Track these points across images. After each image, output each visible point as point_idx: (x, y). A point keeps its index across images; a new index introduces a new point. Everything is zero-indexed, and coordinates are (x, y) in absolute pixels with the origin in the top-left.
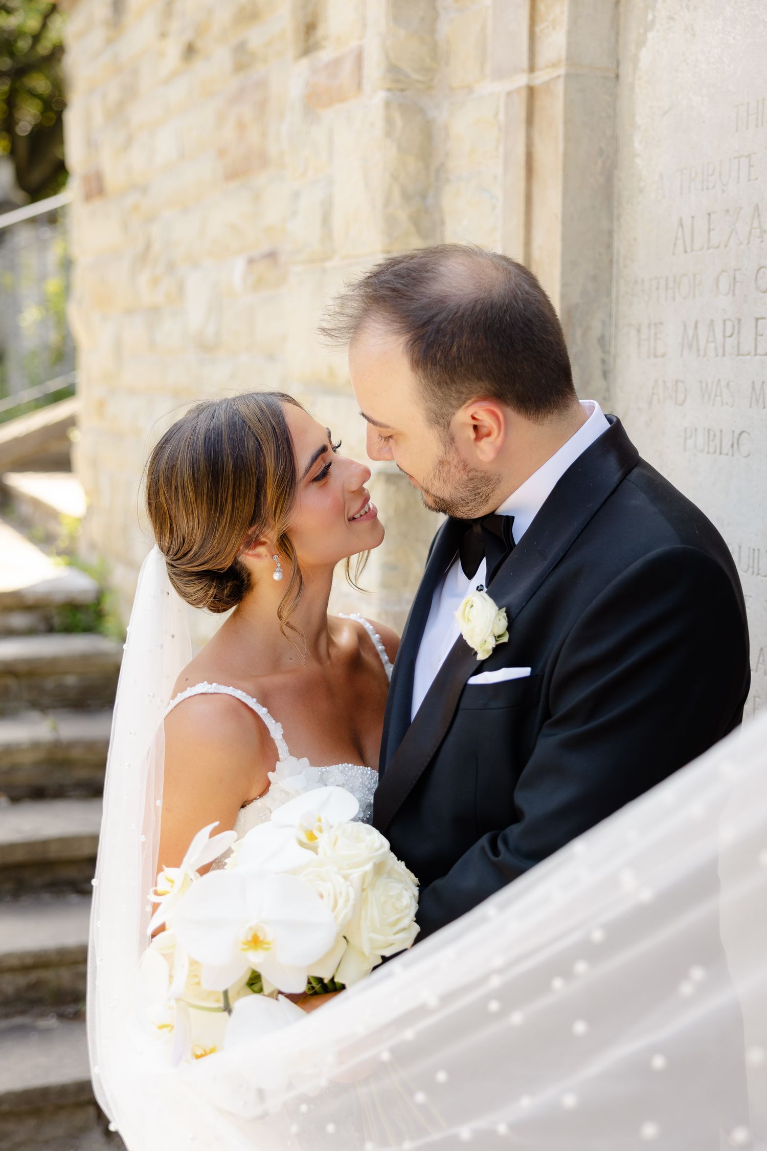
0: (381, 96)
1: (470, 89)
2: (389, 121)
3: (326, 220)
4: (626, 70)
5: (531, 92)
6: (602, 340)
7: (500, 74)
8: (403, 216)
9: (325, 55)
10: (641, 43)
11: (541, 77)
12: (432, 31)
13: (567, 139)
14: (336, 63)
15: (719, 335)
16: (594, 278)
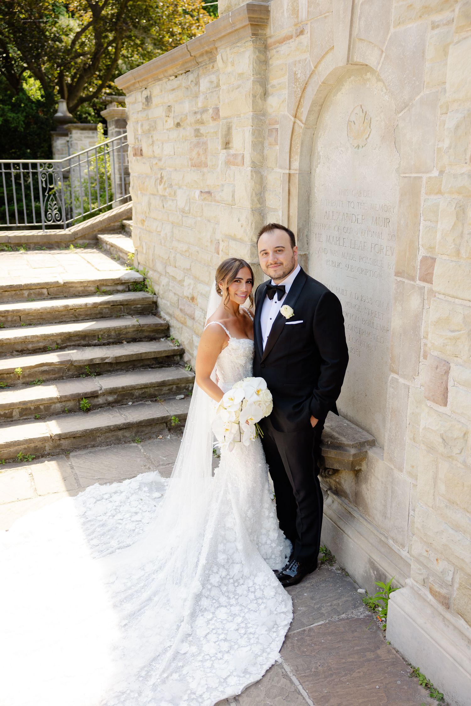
0: (250, 169)
1: (273, 169)
2: (252, 175)
3: (233, 196)
4: (313, 172)
5: (290, 174)
6: (307, 236)
7: (281, 168)
8: (256, 200)
9: (232, 152)
10: (317, 167)
11: (292, 172)
12: (263, 153)
13: (299, 188)
14: (235, 156)
15: (335, 240)
16: (305, 221)
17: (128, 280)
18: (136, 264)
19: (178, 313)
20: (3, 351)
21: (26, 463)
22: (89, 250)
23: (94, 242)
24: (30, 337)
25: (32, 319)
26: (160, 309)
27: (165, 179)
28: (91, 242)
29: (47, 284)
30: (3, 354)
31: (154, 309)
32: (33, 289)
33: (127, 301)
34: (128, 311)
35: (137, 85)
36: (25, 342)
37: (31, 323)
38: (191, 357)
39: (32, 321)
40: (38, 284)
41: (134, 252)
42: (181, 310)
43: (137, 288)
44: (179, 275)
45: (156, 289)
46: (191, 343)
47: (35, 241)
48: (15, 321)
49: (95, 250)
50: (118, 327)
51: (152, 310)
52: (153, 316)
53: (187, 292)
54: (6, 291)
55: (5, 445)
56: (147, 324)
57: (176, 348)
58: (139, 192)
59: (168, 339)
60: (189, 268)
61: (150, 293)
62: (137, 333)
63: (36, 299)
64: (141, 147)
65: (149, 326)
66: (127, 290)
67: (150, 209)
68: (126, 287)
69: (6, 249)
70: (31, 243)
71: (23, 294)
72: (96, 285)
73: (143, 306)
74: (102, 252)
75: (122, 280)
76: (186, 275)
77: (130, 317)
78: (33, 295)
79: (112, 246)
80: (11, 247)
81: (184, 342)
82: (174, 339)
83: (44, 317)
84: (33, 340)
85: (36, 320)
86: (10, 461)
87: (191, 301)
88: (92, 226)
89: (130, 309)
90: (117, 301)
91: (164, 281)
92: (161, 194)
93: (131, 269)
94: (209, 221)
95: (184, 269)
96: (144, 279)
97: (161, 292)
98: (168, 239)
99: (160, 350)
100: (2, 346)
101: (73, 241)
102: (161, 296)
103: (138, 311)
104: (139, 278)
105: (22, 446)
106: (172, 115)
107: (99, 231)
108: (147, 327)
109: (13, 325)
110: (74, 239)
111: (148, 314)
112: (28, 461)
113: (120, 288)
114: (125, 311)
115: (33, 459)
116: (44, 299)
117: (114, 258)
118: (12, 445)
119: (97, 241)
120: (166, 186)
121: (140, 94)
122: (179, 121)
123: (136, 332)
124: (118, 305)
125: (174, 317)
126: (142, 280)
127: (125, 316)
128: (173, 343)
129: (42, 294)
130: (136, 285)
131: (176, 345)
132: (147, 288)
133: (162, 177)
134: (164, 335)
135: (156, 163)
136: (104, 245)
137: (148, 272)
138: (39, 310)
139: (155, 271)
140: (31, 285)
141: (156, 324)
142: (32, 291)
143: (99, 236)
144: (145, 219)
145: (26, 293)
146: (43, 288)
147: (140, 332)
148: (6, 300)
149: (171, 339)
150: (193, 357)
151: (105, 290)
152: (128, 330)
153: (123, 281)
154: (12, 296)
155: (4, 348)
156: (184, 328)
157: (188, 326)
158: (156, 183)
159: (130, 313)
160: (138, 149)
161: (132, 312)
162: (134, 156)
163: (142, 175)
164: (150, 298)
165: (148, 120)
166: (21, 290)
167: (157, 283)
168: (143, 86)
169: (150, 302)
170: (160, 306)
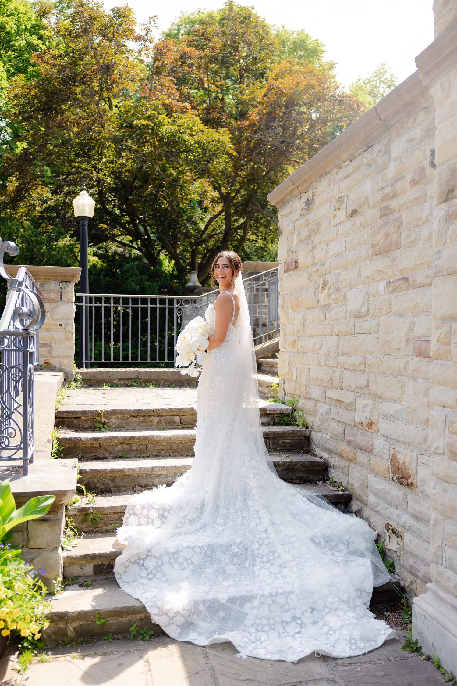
17: (274, 411)
18: (281, 395)
19: (343, 447)
20: (124, 485)
21: (141, 642)
25: (161, 449)
26: (313, 446)
27: (330, 283)
29: (180, 410)
30: (124, 489)
31: (306, 446)
32: (164, 416)
33: (274, 433)
34: (275, 446)
35: (296, 192)
36: (151, 475)
37: (159, 454)
38: (362, 506)
39: (160, 451)
40: (170, 410)
41: (278, 382)
42: (349, 442)
43: (284, 421)
44: (347, 397)
45: (310, 420)
46: (365, 484)
47: (165, 377)
48: (141, 450)
51: (303, 447)
52: (306, 454)
53: (361, 416)
54: (133, 416)
55: (115, 611)
56: (301, 462)
57: (341, 493)
58: (290, 311)
59: (327, 482)
60: (365, 384)
61: (301, 427)
62: (288, 473)
63: (166, 427)
64: (297, 259)
65: (303, 464)
66: (272, 423)
67: (304, 326)
68: (271, 420)
69: (135, 384)
70: (161, 379)
71: (151, 421)
73: (293, 441)
75: (267, 410)
76: (358, 395)
78: (163, 423)
80: (140, 383)
81: (352, 485)
82: (335, 482)
83: (175, 447)
84: (161, 473)
86: (121, 637)
87: (367, 428)
89: (277, 443)
91: (322, 408)
92: (323, 304)
93: (274, 402)
94: (401, 316)
95: (356, 387)
96: (293, 411)
97: (318, 423)
98: (332, 354)
100: (122, 478)
102: (315, 430)
103: (286, 447)
104: (287, 409)
105: (137, 616)
106: (343, 206)
108: (301, 465)
109: (137, 456)
111: (299, 452)
112: (143, 639)
114: (271, 446)
115: (151, 636)
116: (175, 428)
118: (124, 612)
120: (331, 291)
121: (298, 201)
122: (354, 207)
123: (286, 472)
125: (336, 454)
126: (290, 411)
128: (334, 487)
129: (174, 422)
130: (283, 418)
131: (340, 489)
132: (296, 421)
133: (325, 283)
134: (320, 477)
135: (318, 270)
137: (298, 401)
138: (169, 438)
139: (308, 399)
140: (162, 410)
141: (312, 462)
142: (162, 418)
144: (296, 340)
145: (155, 420)
146: (175, 415)
147: (291, 472)
148: (132, 427)
149: (332, 483)
150: (366, 505)
153: (268, 412)
154: (139, 423)
155: (125, 481)
156: (352, 465)
157: (360, 463)
158: (316, 293)
159: (277, 449)
160: (291, 262)
161: (279, 448)
162: (285, 272)
163: (296, 290)
164: (302, 431)
165: (307, 225)
166: (150, 416)
167: (311, 413)
168: (302, 190)
169: (301, 436)
170: (315, 441)
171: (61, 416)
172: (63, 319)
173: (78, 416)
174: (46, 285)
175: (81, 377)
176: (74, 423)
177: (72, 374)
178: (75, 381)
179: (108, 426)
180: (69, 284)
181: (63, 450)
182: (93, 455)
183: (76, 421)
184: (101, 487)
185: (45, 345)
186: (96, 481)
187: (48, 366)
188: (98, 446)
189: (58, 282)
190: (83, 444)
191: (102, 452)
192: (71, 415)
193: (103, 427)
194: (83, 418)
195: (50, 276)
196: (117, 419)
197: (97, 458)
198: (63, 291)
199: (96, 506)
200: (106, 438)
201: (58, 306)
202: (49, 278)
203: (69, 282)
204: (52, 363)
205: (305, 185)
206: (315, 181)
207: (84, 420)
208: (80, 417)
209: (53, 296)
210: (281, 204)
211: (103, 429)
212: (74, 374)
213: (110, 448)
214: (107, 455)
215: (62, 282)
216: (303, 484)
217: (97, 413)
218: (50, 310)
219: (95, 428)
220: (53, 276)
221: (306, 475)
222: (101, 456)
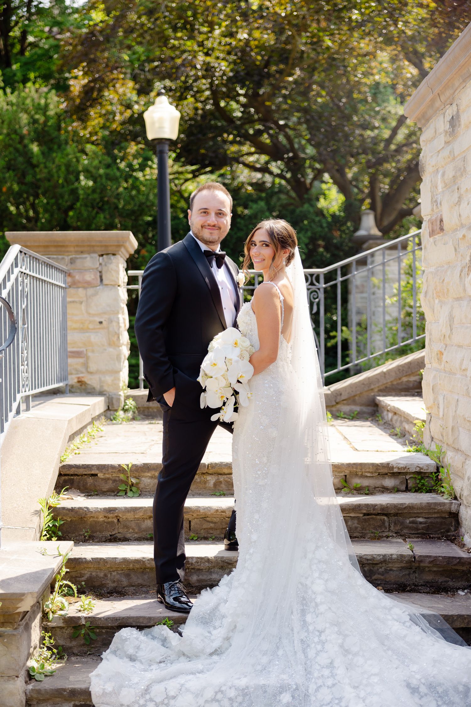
17: (404, 468)
18: (426, 440)
20: (145, 583)
22: (358, 423)
23: (370, 409)
24: (195, 560)
25: (212, 528)
26: (463, 530)
28: (365, 409)
30: (144, 589)
31: (452, 529)
32: (224, 474)
33: (395, 506)
34: (398, 528)
35: (438, 104)
37: (209, 535)
39: (210, 531)
41: (425, 419)
43: (423, 485)
45: (459, 486)
49: (368, 423)
50: (369, 557)
51: (448, 531)
52: (449, 542)
56: (430, 556)
61: (446, 496)
62: (409, 574)
63: (228, 492)
64: (441, 215)
65: (434, 560)
66: (403, 487)
67: (451, 330)
68: (401, 483)
71: (205, 482)
72: (343, 474)
73: (429, 520)
74: (379, 425)
75: (393, 468)
77: (400, 540)
78: (223, 486)
79: (395, 413)
85: (218, 532)
88: (369, 381)
89: (402, 523)
90: (376, 505)
93: (417, 451)
96: (438, 469)
97: (465, 493)
99: (450, 613)
101: (333, 406)
102: (465, 502)
103: (417, 529)
104: (428, 465)
107: (380, 391)
108: (430, 562)
110: (335, 403)
111: (439, 538)
113: (389, 482)
114: (392, 528)
117: (394, 435)
119: (375, 409)
121: (441, 118)
123: (407, 572)
124: (378, 514)
126: (433, 470)
127: (390, 539)
130: (420, 480)
132: (441, 485)
134: (466, 583)
135: (464, 236)
136: (385, 413)
137: (445, 453)
138: (223, 511)
139: (457, 450)
140: (221, 465)
141: (449, 557)
142: (222, 478)
143: (378, 398)
144: (443, 350)
145: (211, 480)
147: (414, 572)
151: (359, 486)
152: (390, 565)
153: (395, 470)
158: (462, 274)
159: (402, 533)
160: (436, 220)
161: (405, 531)
162: (430, 237)
163: (443, 266)
164: (444, 504)
165: (454, 159)
166: (203, 474)
167: (460, 474)
168: (446, 101)
169: (442, 512)
170: (464, 522)
171: (68, 472)
172: (105, 313)
173: (93, 472)
174: (78, 261)
175: (133, 403)
176: (87, 483)
177: (119, 400)
178: (125, 411)
179: (138, 488)
180: (112, 257)
181: (61, 525)
182: (108, 534)
183: (90, 480)
184: (111, 585)
185: (77, 354)
186: (102, 575)
187: (83, 387)
188: (116, 521)
189: (96, 255)
190: (93, 517)
191: (120, 530)
192: (81, 471)
193: (131, 490)
194: (100, 475)
195: (84, 246)
196: (151, 477)
197: (113, 539)
198: (104, 269)
199: (90, 615)
200: (126, 508)
201: (96, 294)
202: (82, 249)
203: (114, 255)
204: (89, 382)
205: (448, 93)
206: (459, 86)
207: (102, 479)
208: (96, 475)
209: (89, 277)
210: (423, 121)
211: (130, 494)
212: (122, 399)
213: (133, 525)
214: (128, 536)
215: (102, 255)
216: (434, 593)
217: (120, 469)
218: (85, 299)
219: (119, 491)
220: (89, 246)
221: (441, 579)
222: (119, 536)
